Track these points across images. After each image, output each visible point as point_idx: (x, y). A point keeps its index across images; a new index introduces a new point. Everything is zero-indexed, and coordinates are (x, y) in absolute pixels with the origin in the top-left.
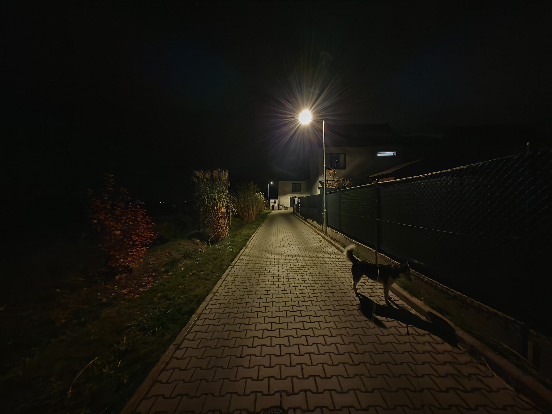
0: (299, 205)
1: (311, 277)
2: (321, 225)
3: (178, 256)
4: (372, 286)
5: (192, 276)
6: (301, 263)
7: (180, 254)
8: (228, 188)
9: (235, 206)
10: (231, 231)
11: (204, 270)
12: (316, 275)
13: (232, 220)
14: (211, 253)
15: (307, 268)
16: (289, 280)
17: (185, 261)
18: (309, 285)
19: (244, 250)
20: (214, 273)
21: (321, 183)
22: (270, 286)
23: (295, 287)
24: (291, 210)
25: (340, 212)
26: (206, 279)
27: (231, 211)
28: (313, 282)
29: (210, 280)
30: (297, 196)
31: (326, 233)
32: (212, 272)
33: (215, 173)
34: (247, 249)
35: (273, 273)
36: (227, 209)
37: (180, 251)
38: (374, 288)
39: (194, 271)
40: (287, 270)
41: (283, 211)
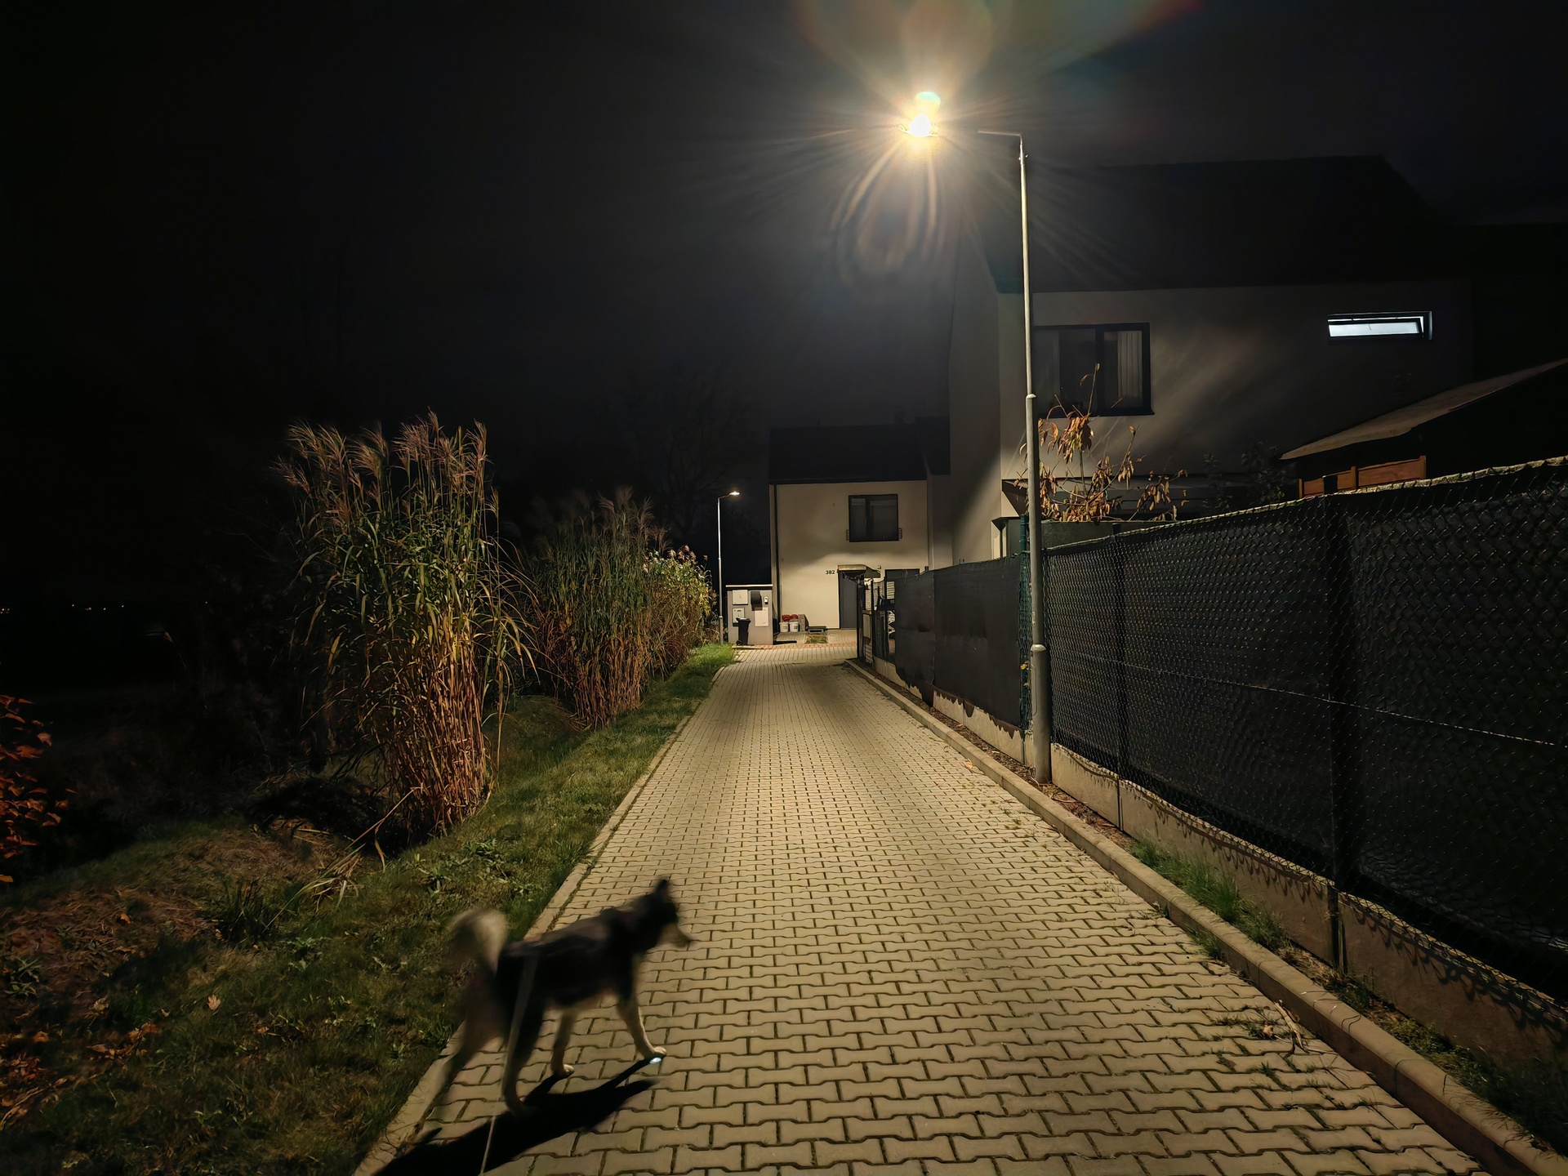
0: (892, 618)
1: (962, 1037)
2: (1017, 733)
3: (190, 926)
4: (1317, 1087)
5: (267, 1043)
6: (904, 956)
7: (199, 914)
8: (489, 525)
9: (528, 630)
10: (506, 771)
11: (343, 1008)
12: (988, 1027)
13: (508, 709)
14: (386, 902)
15: (940, 986)
16: (835, 1059)
17: (228, 954)
18: (952, 1086)
19: (579, 885)
20: (401, 1022)
21: (1012, 490)
22: (725, 1095)
23: (871, 1098)
24: (843, 644)
25: (1120, 656)
26: (352, 1064)
27: (506, 659)
28: (976, 1068)
29: (371, 1067)
30: (879, 561)
31: (1046, 778)
32: (391, 1020)
33: (414, 442)
34: (594, 877)
35: (741, 1019)
36: (482, 646)
37: (202, 893)
38: (1328, 1104)
39: (282, 1016)
40: (825, 997)
41: (801, 651)
